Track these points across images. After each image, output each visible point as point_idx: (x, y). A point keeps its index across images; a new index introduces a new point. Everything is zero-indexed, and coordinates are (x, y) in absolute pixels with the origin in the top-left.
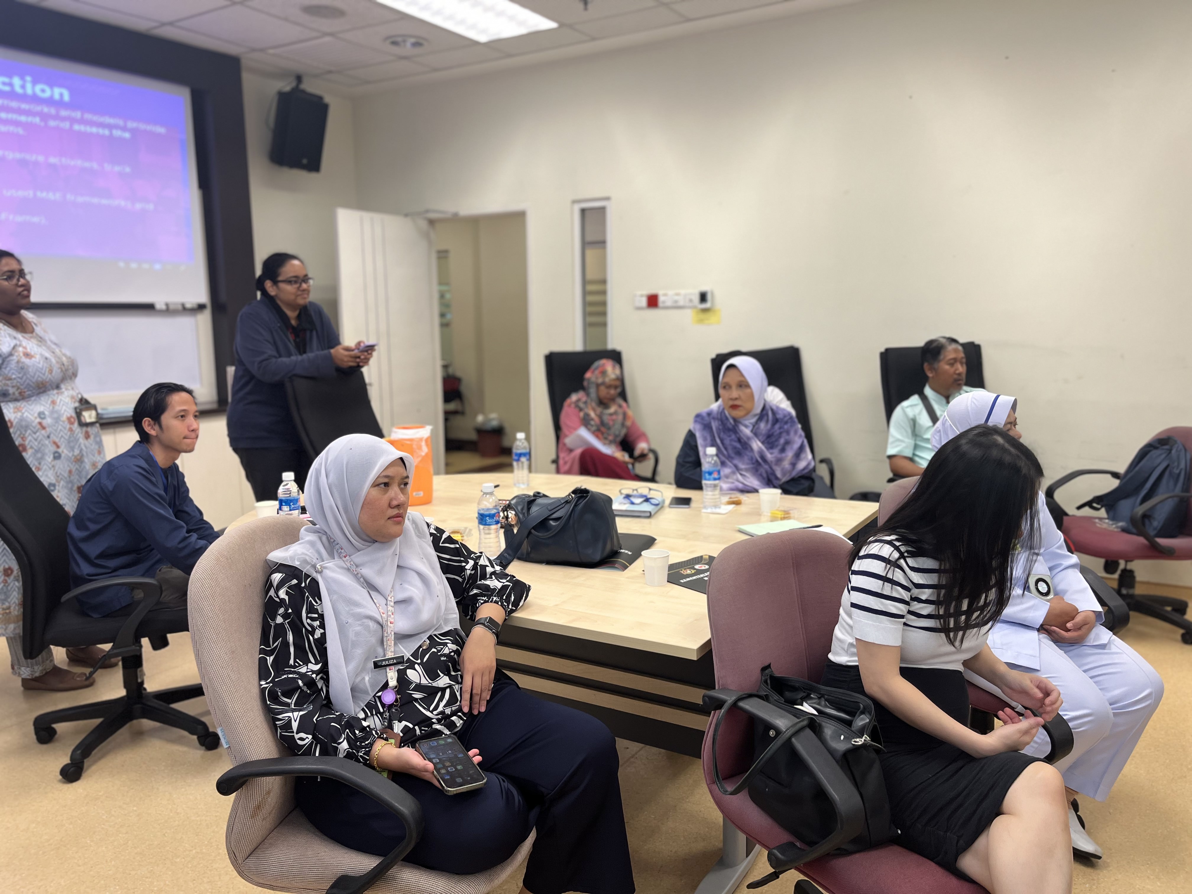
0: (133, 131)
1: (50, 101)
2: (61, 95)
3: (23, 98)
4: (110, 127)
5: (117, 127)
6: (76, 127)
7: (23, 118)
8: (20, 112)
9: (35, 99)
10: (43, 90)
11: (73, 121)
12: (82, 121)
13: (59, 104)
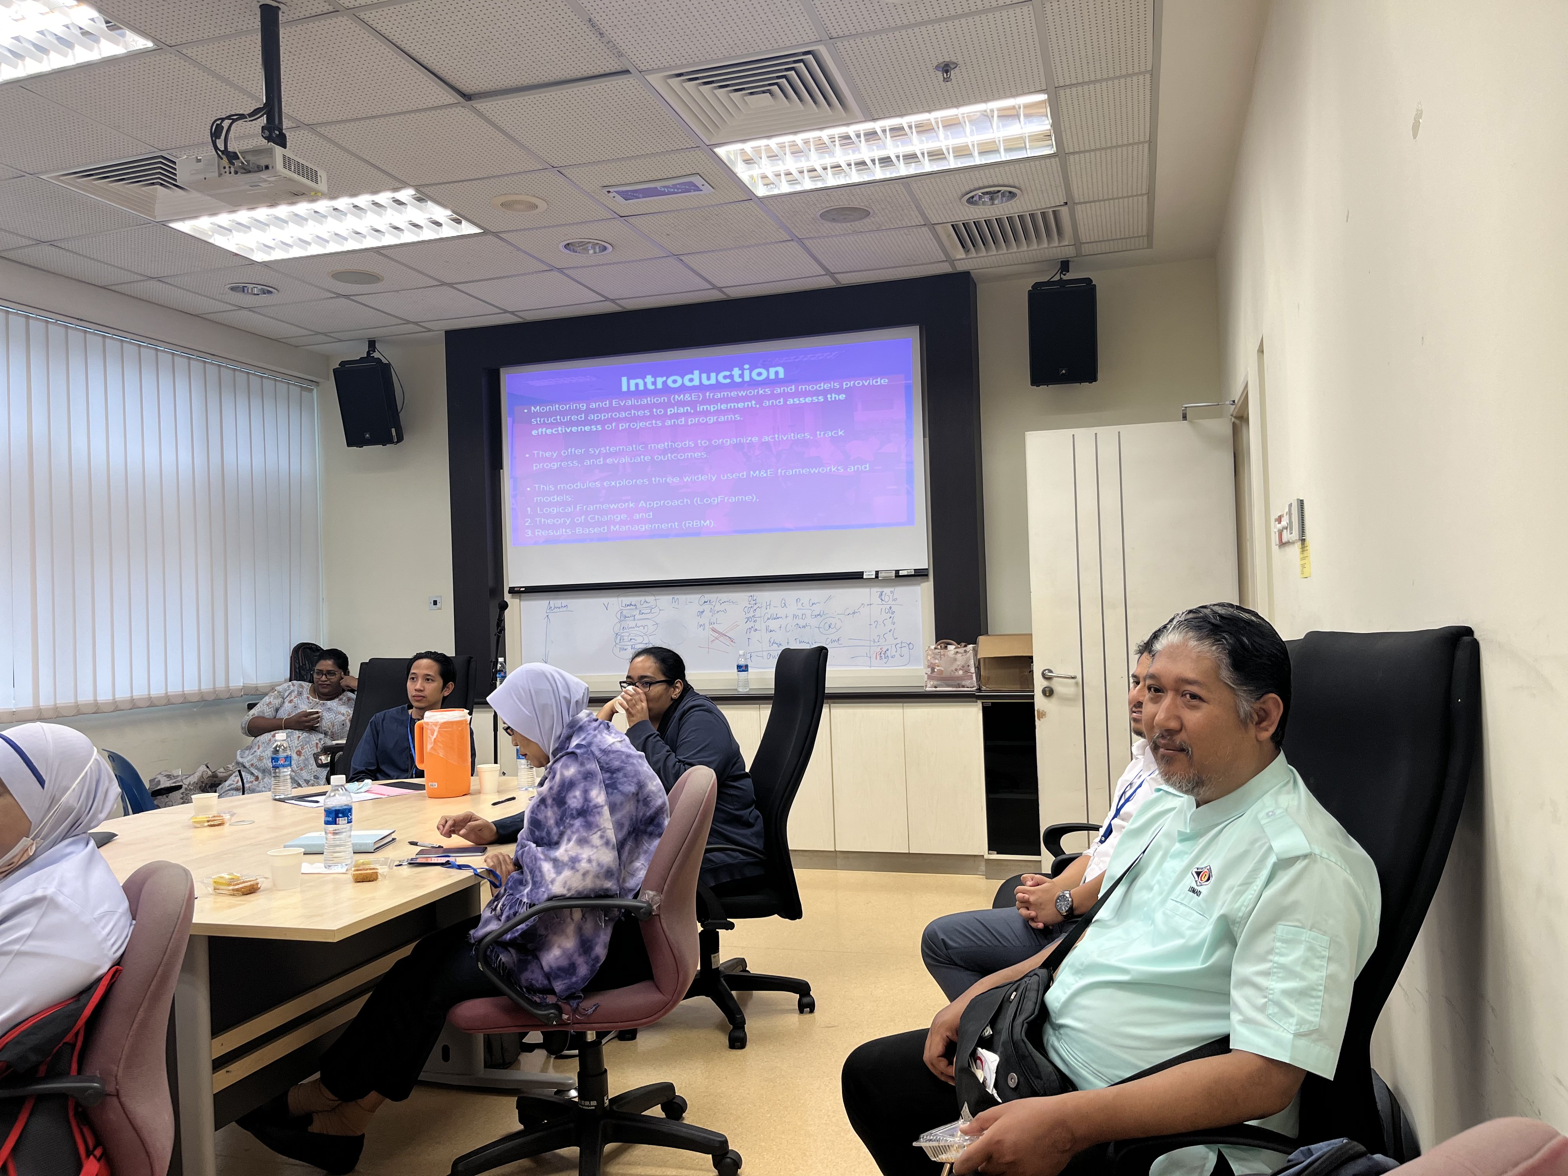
0: (848, 391)
1: (767, 382)
2: (777, 373)
3: (742, 385)
4: (824, 393)
5: (831, 391)
6: (790, 401)
7: (740, 405)
8: (738, 399)
9: (753, 384)
10: (760, 374)
11: (786, 396)
12: (797, 394)
13: (777, 382)
